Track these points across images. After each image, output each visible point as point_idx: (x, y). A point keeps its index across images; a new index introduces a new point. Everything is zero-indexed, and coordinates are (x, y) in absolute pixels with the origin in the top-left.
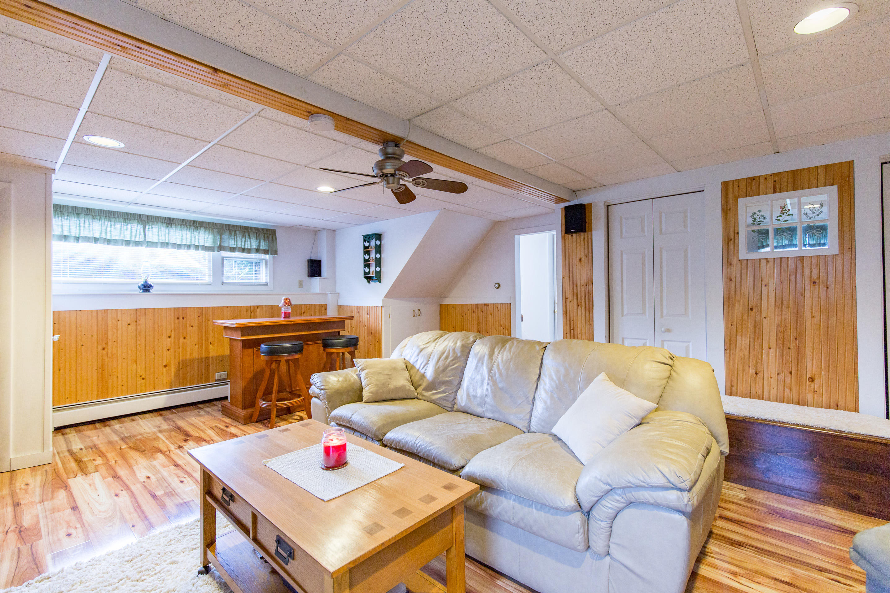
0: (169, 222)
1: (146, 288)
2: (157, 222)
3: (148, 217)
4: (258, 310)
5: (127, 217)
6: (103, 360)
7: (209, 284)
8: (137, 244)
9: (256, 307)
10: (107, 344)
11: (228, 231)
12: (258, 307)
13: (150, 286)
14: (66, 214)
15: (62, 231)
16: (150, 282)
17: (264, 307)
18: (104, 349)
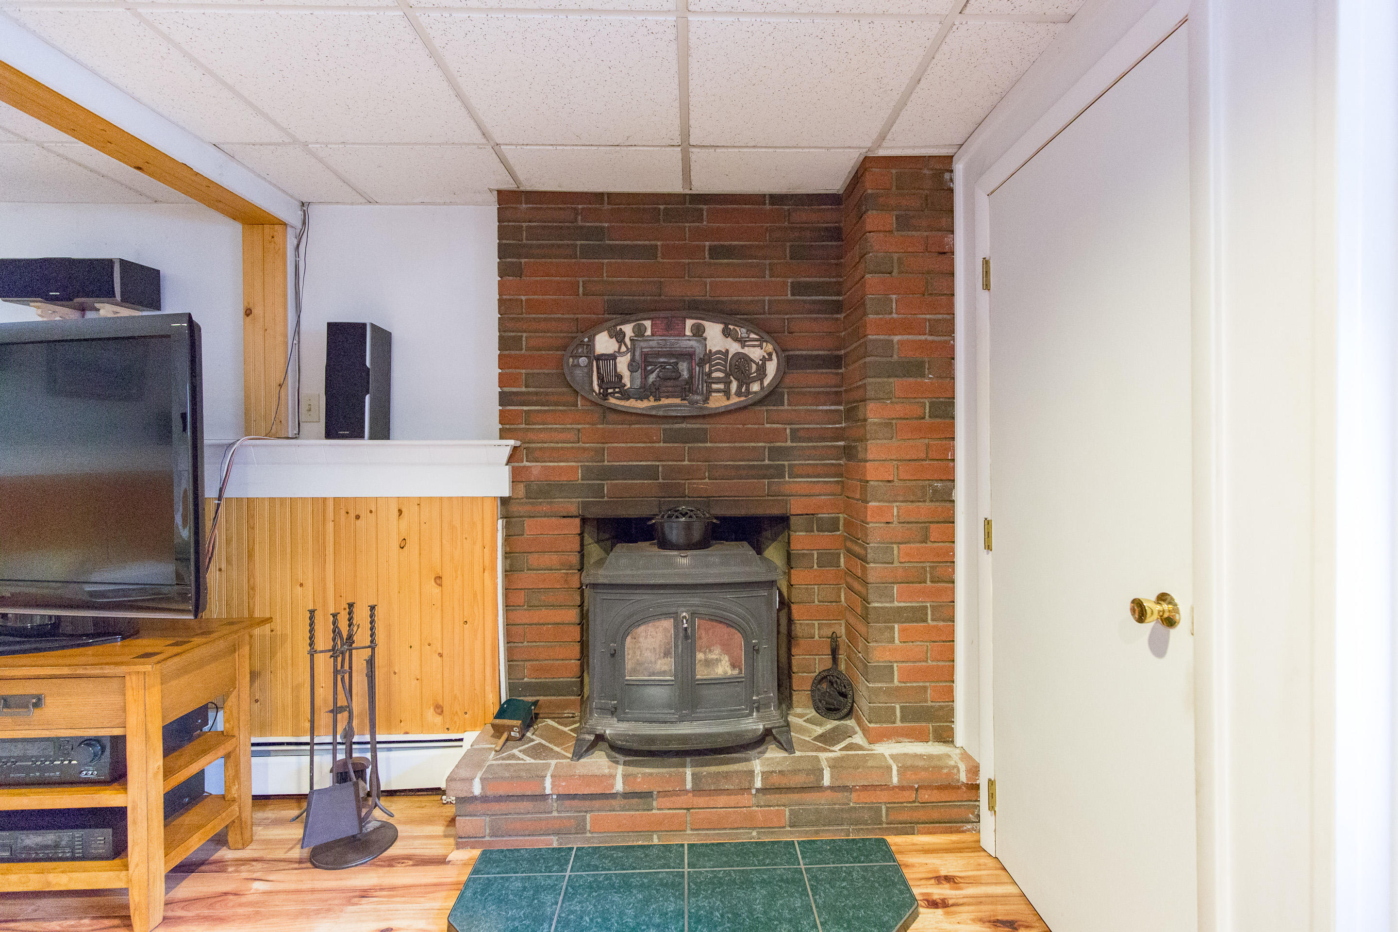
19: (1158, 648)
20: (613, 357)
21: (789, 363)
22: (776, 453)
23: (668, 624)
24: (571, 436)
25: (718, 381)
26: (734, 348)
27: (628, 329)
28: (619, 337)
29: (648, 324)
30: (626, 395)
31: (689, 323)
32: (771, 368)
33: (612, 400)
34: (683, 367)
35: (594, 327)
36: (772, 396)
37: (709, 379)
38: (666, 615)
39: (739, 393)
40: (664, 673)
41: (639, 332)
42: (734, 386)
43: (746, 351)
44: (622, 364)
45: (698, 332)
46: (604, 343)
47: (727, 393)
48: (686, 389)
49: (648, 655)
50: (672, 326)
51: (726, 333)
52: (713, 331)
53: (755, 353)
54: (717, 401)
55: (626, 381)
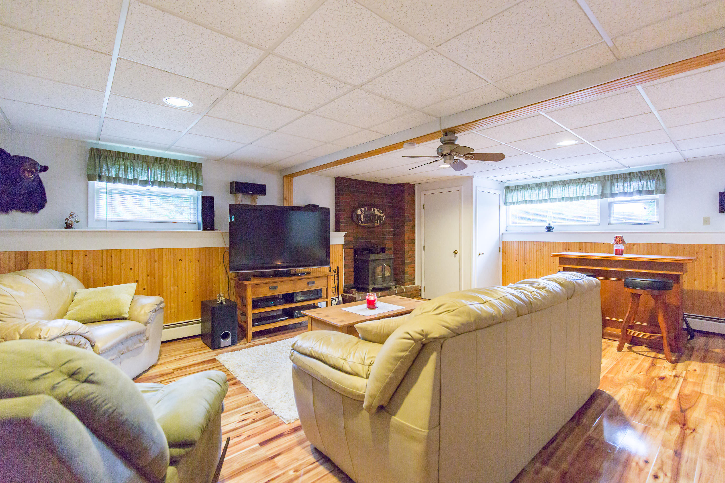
0: (564, 183)
1: (549, 229)
2: (557, 185)
3: (551, 183)
4: (635, 247)
5: (540, 186)
6: (525, 270)
7: (598, 225)
8: (545, 201)
9: (632, 245)
10: (527, 261)
11: (610, 181)
12: (634, 244)
13: (551, 227)
14: (513, 190)
15: (512, 200)
16: (552, 225)
17: (641, 245)
18: (525, 264)
19: (455, 256)
20: (360, 215)
21: (387, 217)
22: (384, 235)
23: (381, 267)
24: (352, 231)
25: (376, 220)
26: (379, 214)
27: (363, 209)
28: (361, 210)
29: (366, 208)
30: (362, 222)
31: (373, 208)
32: (384, 218)
33: (360, 224)
34: (371, 217)
35: (357, 208)
36: (384, 224)
37: (375, 220)
38: (381, 265)
39: (379, 223)
40: (381, 276)
41: (365, 209)
42: (379, 221)
43: (380, 214)
44: (362, 216)
45: (374, 210)
46: (359, 212)
47: (377, 223)
48: (371, 222)
49: (378, 272)
50: (370, 209)
51: (378, 211)
52: (376, 210)
53: (382, 215)
54: (376, 224)
55: (362, 220)
